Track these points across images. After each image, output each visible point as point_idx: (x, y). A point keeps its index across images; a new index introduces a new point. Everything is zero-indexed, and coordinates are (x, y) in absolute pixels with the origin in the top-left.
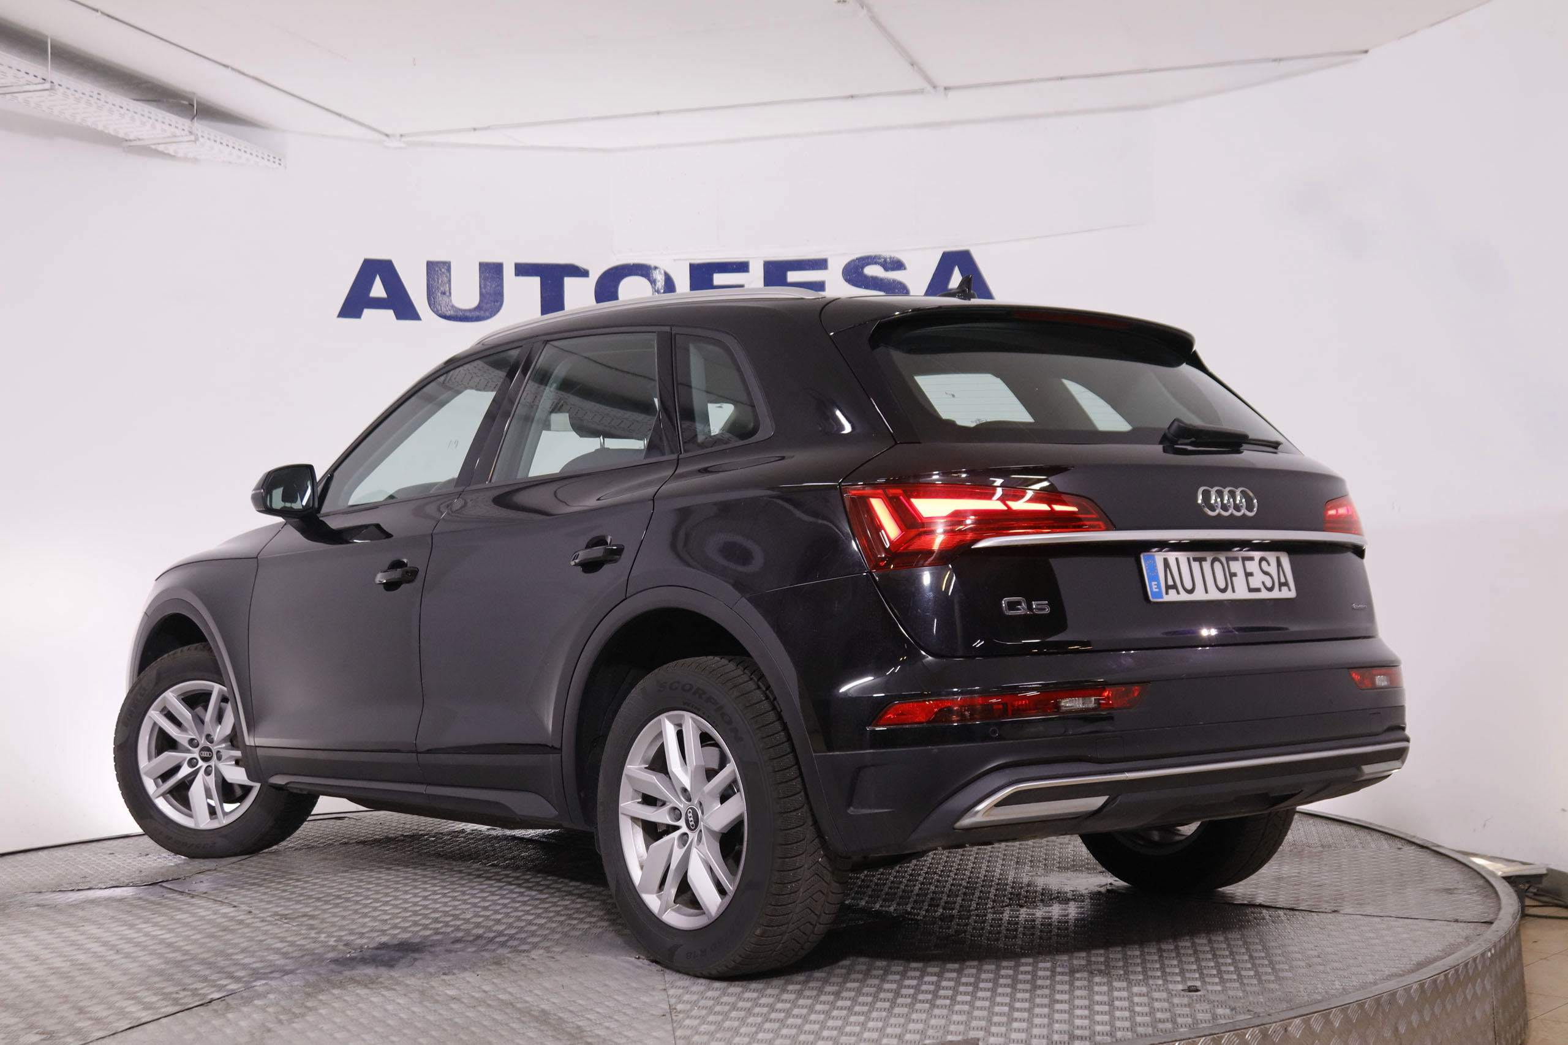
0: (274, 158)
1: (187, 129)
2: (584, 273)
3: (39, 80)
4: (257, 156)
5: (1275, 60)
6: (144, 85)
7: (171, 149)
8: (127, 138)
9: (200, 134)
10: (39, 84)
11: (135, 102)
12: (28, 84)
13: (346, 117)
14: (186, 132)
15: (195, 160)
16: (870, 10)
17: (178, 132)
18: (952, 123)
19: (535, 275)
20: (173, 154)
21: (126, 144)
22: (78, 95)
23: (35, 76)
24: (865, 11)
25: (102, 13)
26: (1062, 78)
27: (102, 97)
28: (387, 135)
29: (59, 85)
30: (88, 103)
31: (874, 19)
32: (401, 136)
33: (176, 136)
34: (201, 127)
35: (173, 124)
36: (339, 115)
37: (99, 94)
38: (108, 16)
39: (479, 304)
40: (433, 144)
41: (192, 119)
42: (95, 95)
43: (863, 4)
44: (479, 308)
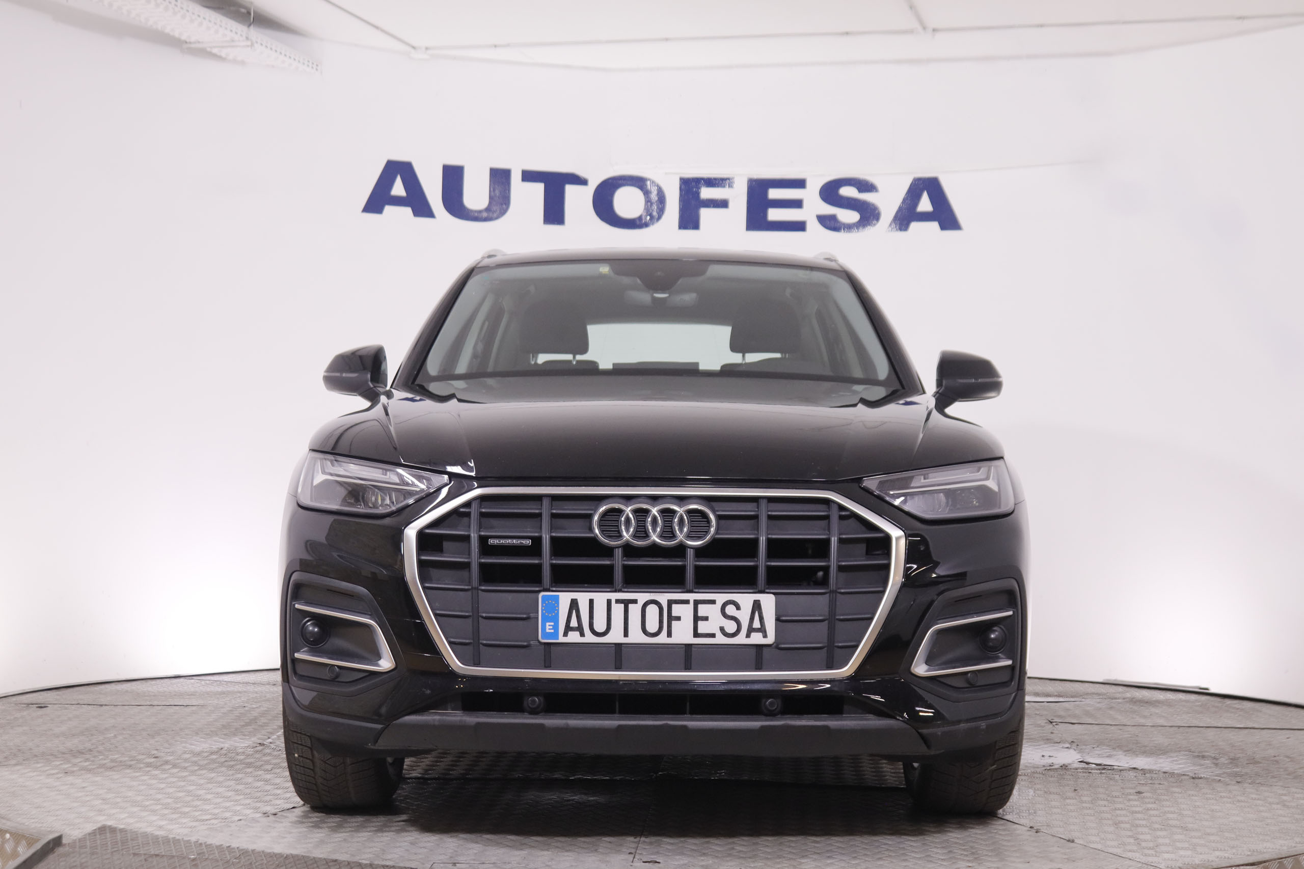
0: (313, 64)
1: (244, 35)
2: (583, 182)
4: (299, 62)
7: (224, 52)
8: (188, 41)
9: (254, 40)
11: (205, 9)
13: (382, 30)
14: (244, 39)
15: (243, 63)
17: (236, 37)
18: (931, 60)
19: (540, 181)
20: (223, 56)
21: (185, 46)
26: (1042, 26)
27: (179, 4)
28: (414, 48)
32: (427, 49)
33: (233, 41)
34: (255, 33)
35: (234, 30)
36: (377, 28)
37: (176, 1)
39: (488, 205)
40: (454, 58)
41: (249, 26)
42: (174, 2)
44: (488, 209)
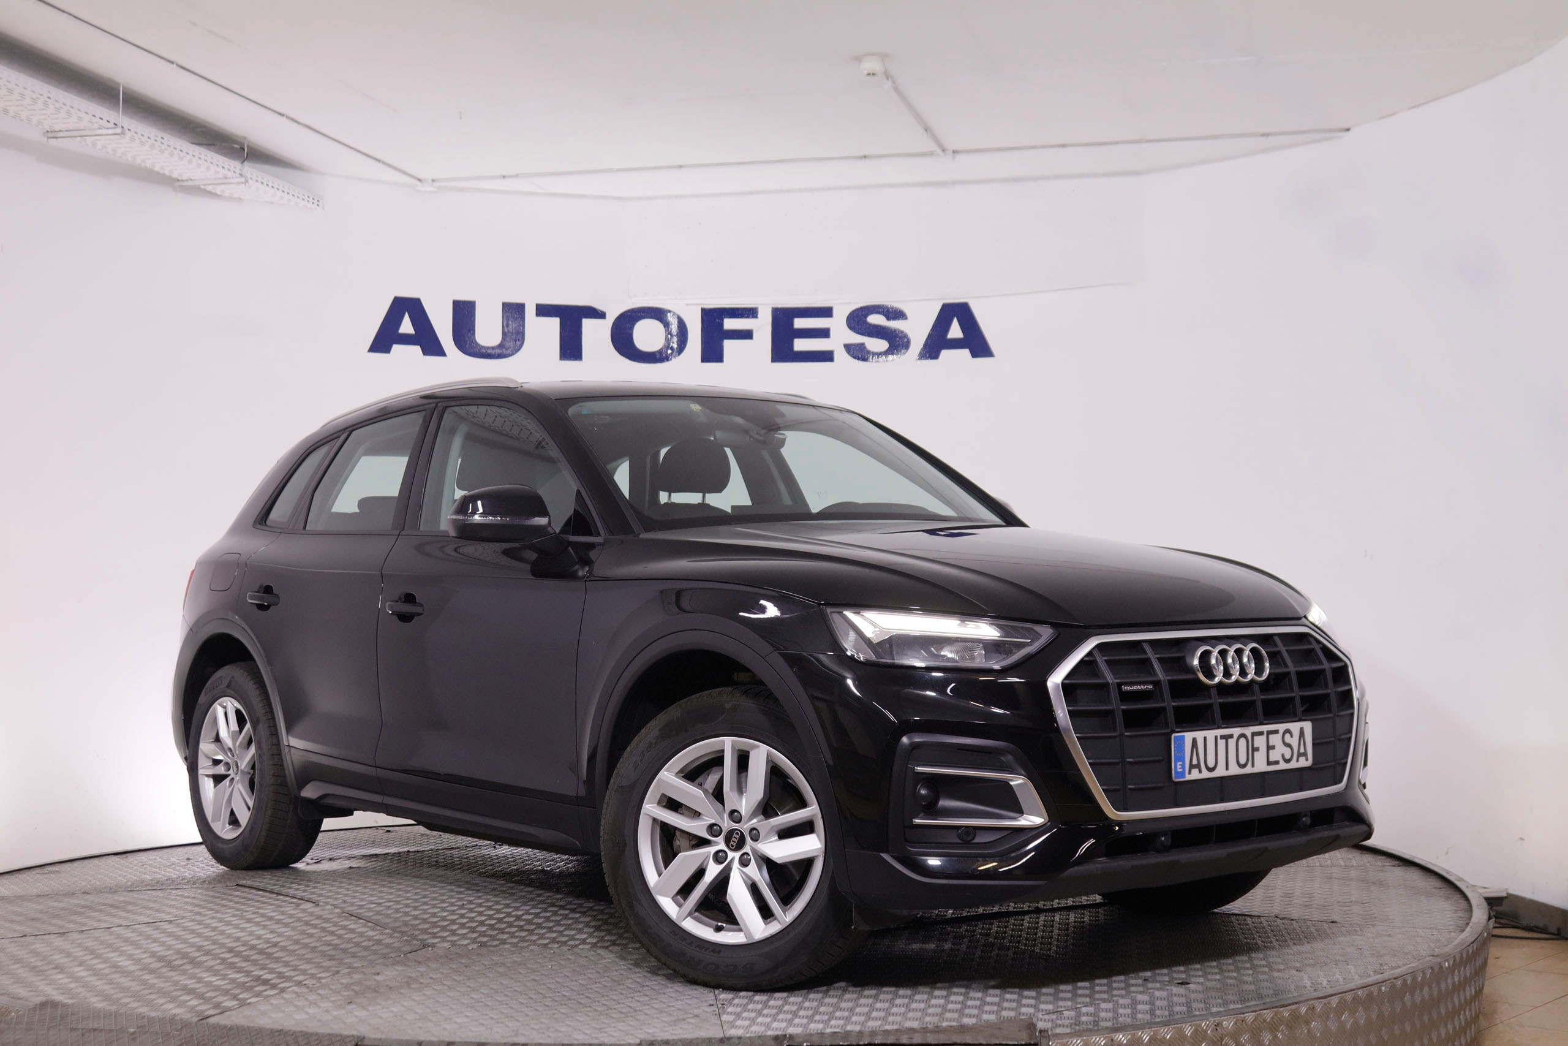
0: (313, 199)
1: (238, 171)
2: (601, 315)
3: (111, 125)
4: (298, 197)
5: (1263, 135)
6: (200, 129)
7: (218, 189)
8: (179, 178)
9: (249, 176)
10: (111, 128)
11: (194, 146)
12: (100, 129)
13: (384, 163)
14: (238, 175)
15: (240, 200)
16: (894, 82)
17: (230, 174)
18: (955, 183)
19: (556, 316)
20: (218, 193)
21: (178, 184)
22: (143, 139)
23: (108, 121)
24: (890, 82)
25: (177, 65)
26: (1064, 146)
27: (165, 141)
28: (419, 180)
29: (129, 130)
30: (152, 147)
31: (896, 89)
32: (433, 181)
33: (226, 178)
34: (250, 169)
35: (226, 166)
36: (378, 161)
37: (162, 138)
38: (182, 67)
39: (502, 342)
40: (462, 190)
41: (243, 162)
42: (159, 139)
43: (888, 76)
44: (501, 346)
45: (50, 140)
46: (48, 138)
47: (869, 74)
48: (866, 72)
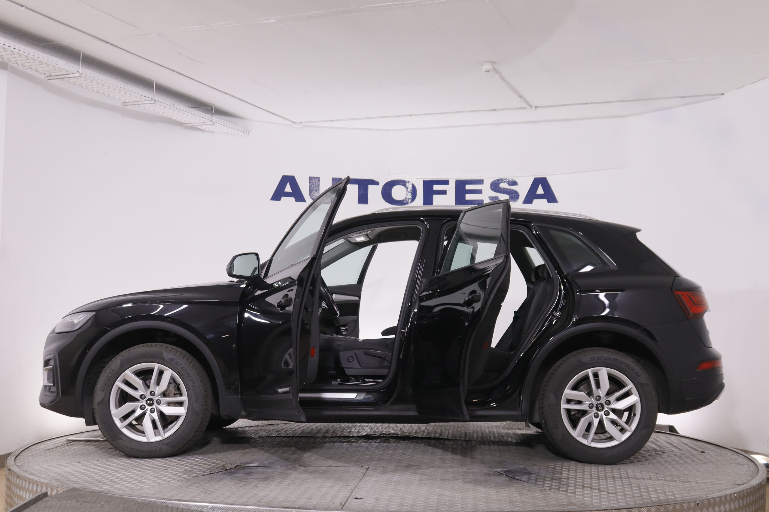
0: (246, 131)
1: (210, 119)
3: (150, 99)
4: (239, 131)
5: (682, 97)
6: (193, 101)
7: (203, 128)
8: (184, 123)
9: (215, 121)
10: (150, 101)
11: (189, 108)
12: (145, 101)
13: (277, 115)
14: (210, 121)
15: (213, 132)
16: (500, 75)
17: (206, 120)
18: (539, 121)
20: (204, 129)
21: (184, 125)
22: (165, 105)
23: (148, 98)
24: (498, 75)
25: (176, 72)
26: (587, 104)
27: (175, 106)
28: (294, 123)
29: (158, 101)
30: (170, 109)
31: (502, 78)
32: (300, 123)
33: (205, 122)
34: (216, 118)
35: (204, 117)
36: (274, 114)
37: (174, 104)
38: (179, 73)
40: (314, 127)
41: (212, 115)
42: (172, 105)
43: (497, 72)
45: (124, 106)
46: (124, 105)
47: (486, 71)
48: (485, 70)
